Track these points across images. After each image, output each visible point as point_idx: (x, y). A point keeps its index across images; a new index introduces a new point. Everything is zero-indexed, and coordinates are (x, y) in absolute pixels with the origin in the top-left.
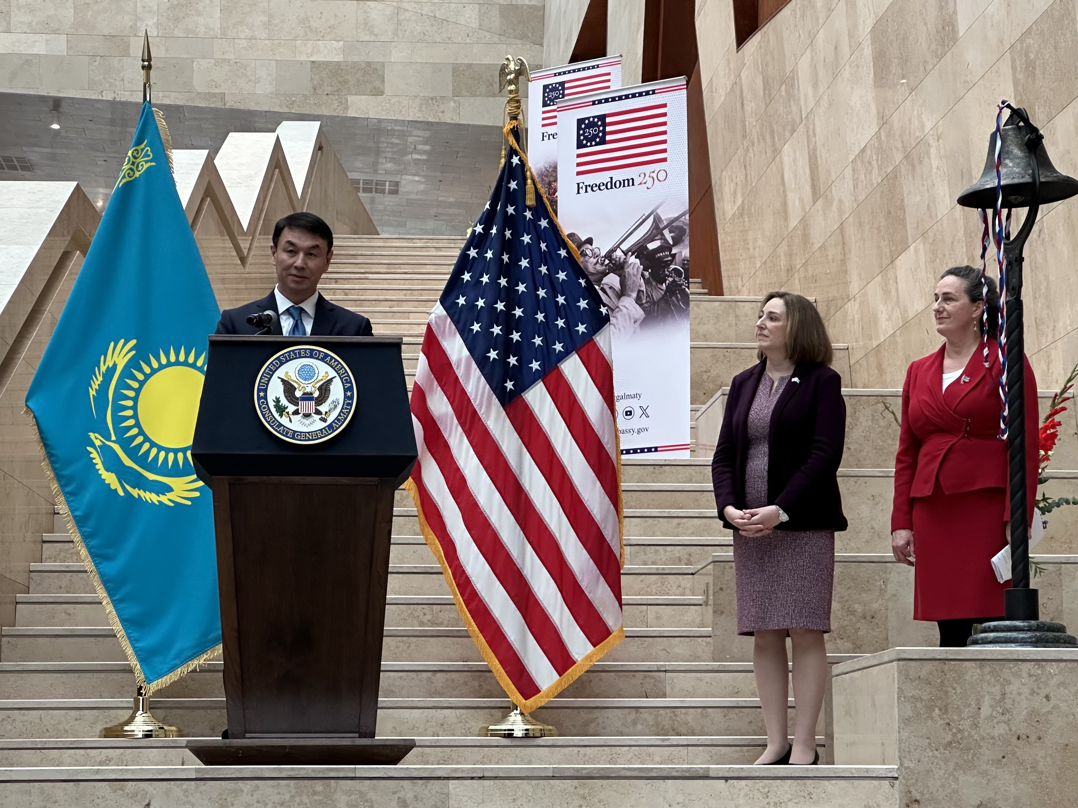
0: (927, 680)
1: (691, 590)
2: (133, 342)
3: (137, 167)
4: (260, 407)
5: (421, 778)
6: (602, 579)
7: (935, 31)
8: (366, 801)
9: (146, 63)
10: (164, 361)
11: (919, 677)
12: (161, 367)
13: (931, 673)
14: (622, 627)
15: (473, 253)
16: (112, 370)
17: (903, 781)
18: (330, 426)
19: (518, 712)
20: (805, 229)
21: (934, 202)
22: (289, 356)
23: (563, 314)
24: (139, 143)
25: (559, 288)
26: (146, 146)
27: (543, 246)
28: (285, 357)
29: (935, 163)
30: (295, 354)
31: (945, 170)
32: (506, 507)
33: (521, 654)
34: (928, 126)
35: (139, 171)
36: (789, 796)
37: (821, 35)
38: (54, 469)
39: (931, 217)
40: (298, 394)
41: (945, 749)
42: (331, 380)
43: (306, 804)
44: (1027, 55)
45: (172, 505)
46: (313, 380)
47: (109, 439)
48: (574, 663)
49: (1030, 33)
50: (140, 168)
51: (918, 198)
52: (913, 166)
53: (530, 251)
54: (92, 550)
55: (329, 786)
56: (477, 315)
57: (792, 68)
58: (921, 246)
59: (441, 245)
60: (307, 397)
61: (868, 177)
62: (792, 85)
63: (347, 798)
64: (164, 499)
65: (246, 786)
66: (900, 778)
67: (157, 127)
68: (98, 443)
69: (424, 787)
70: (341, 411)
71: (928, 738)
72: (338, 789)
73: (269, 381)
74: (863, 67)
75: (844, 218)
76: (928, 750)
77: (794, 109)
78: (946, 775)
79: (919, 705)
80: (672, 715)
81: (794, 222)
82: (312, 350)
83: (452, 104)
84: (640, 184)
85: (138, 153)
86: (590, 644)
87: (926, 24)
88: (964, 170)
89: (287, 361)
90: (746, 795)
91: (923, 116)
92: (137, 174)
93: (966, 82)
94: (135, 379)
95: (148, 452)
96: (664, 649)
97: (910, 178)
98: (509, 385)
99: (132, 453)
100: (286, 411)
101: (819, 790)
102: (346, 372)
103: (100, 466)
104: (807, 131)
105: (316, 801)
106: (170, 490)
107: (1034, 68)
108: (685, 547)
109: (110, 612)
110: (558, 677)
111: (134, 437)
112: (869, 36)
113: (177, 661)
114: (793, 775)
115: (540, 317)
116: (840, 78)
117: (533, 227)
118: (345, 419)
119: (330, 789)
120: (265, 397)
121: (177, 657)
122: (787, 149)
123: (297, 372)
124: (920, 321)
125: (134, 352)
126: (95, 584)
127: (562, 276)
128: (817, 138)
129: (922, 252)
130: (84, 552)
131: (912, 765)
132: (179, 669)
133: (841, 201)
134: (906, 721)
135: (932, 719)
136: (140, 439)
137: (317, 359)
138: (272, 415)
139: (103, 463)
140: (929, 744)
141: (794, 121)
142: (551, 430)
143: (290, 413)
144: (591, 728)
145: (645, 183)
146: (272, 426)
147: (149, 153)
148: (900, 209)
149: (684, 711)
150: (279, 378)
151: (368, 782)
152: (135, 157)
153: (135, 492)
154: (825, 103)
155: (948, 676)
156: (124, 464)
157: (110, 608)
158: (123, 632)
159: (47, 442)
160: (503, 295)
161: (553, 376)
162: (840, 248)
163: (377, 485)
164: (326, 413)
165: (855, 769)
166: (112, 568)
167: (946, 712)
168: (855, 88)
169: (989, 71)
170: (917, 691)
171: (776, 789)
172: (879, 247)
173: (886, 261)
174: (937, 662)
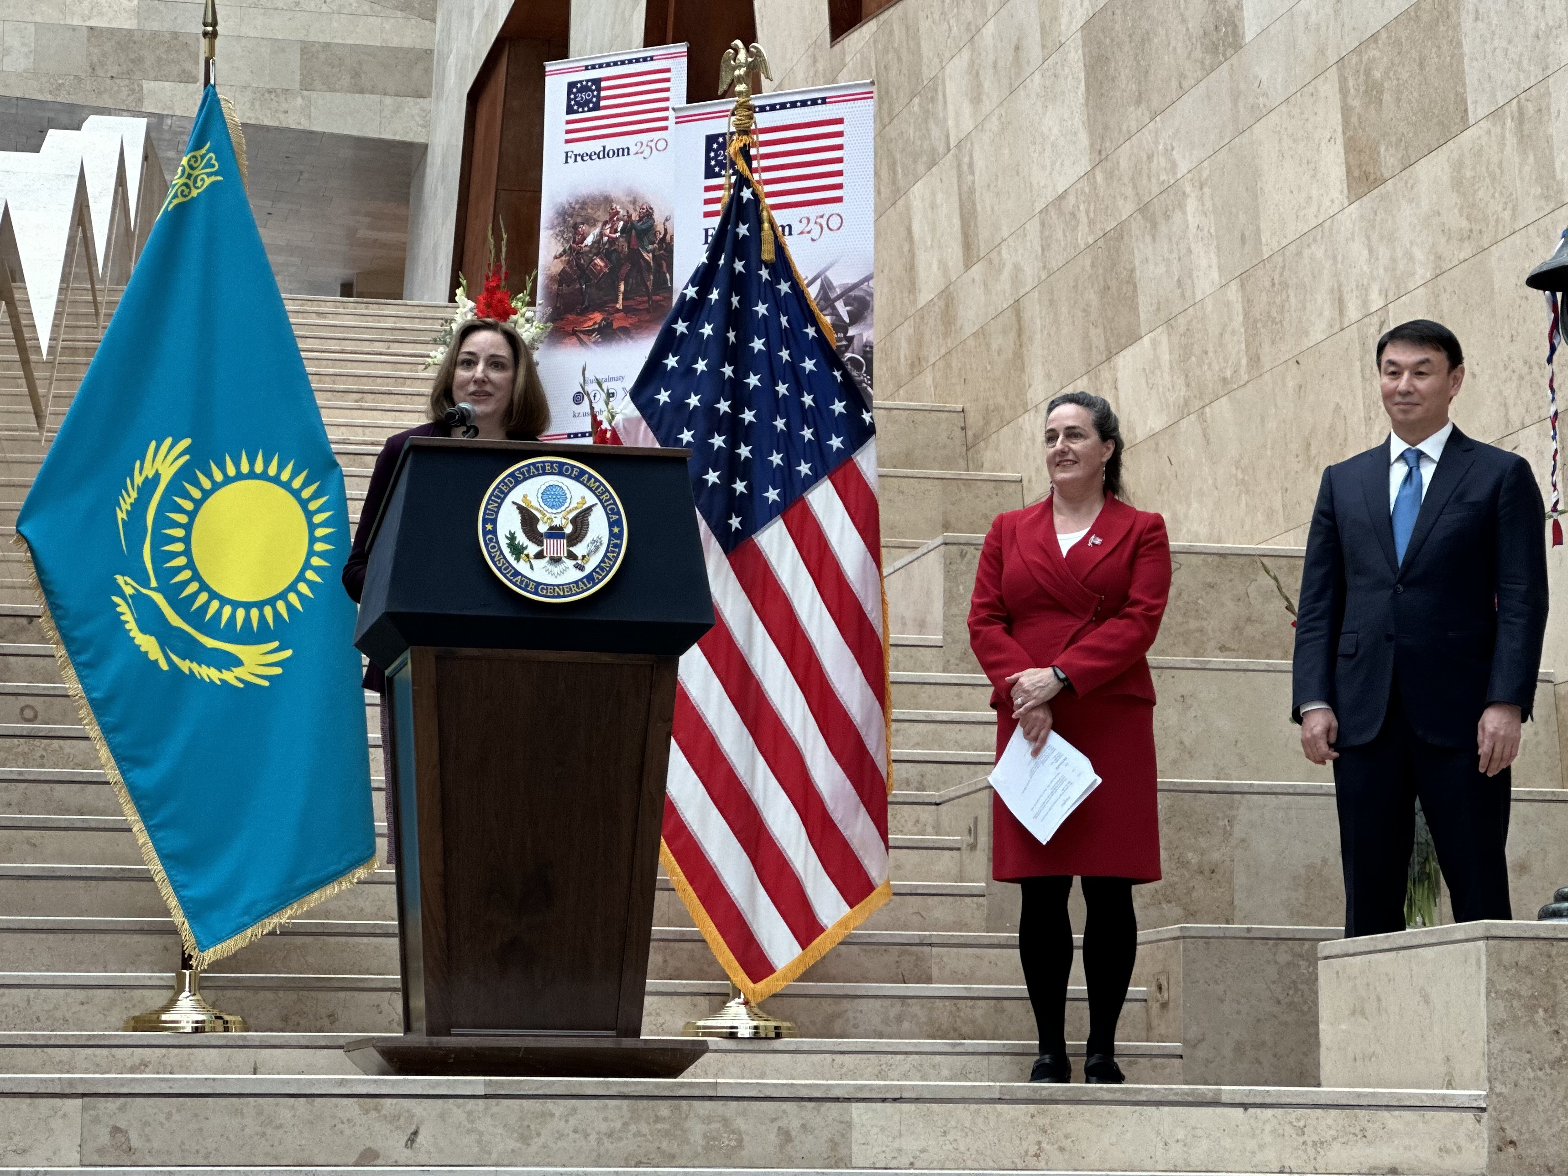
0: (1527, 967)
1: (934, 827)
2: (186, 443)
3: (195, 182)
4: (486, 545)
5: (811, 1099)
6: (863, 809)
7: (1201, 33)
8: (733, 1132)
9: (210, 29)
10: (231, 471)
11: (1517, 964)
12: (228, 480)
13: (1533, 958)
14: (888, 881)
15: (681, 327)
16: (151, 484)
17: (1494, 1113)
18: (590, 577)
19: (741, 1000)
20: (947, 306)
21: (1190, 276)
22: (528, 471)
23: (810, 419)
24: (198, 146)
25: (804, 382)
26: (208, 152)
27: (784, 320)
28: (523, 474)
29: (1193, 221)
30: (537, 470)
31: (1212, 231)
32: (728, 701)
33: (749, 917)
34: (1183, 167)
35: (197, 188)
36: (1333, 1132)
37: (990, 29)
38: (60, 628)
39: (1183, 296)
40: (542, 528)
41: (1551, 1068)
42: (590, 508)
43: (645, 1135)
44: (1368, 73)
45: (241, 685)
46: (563, 508)
47: (147, 585)
48: (822, 930)
49: (1376, 41)
50: (199, 184)
51: (1161, 269)
52: (1154, 225)
53: (766, 327)
54: (118, 751)
55: (678, 1108)
56: (689, 419)
57: (933, 74)
58: (1164, 339)
59: (326, 310)
60: (555, 533)
61: (1069, 237)
62: (933, 100)
63: (704, 1126)
64: (229, 676)
65: (558, 1107)
66: (1490, 1109)
67: (224, 122)
68: (128, 591)
69: (815, 1113)
70: (605, 556)
71: (1529, 1052)
72: (692, 1115)
73: (499, 508)
74: (1066, 78)
75: (1022, 292)
76: (1529, 1070)
77: (935, 132)
78: (1554, 1106)
79: (1515, 1003)
80: (954, 1009)
81: (925, 296)
82: (562, 464)
83: (299, 101)
84: (802, 233)
85: (196, 162)
86: (844, 903)
87: (1184, 21)
88: (1247, 233)
89: (525, 479)
90: (1274, 1131)
91: (1174, 152)
92: (195, 193)
93: (1254, 107)
94: (187, 496)
95: (206, 606)
96: (918, 913)
97: (1148, 239)
98: (735, 522)
99: (182, 607)
100: (526, 552)
101: (1376, 1126)
102: (612, 497)
103: (131, 625)
104: (959, 166)
105: (659, 1131)
106: (238, 663)
107: (1381, 92)
108: (916, 765)
109: (144, 844)
110: (797, 949)
111: (185, 584)
112: (1079, 34)
113: (246, 919)
114: (1340, 1103)
115: (780, 424)
116: (1022, 93)
117: (769, 292)
118: (611, 567)
119: (680, 1114)
120: (494, 532)
121: (246, 911)
122: (918, 189)
123: (540, 495)
124: (1157, 444)
125: (187, 457)
126: (121, 801)
127: (809, 365)
128: (977, 174)
129: (1164, 347)
130: (104, 753)
131: (1504, 1090)
132: (249, 931)
133: (1017, 268)
134: (1497, 1026)
135: (1535, 1024)
136: (194, 587)
137: (569, 477)
138: (505, 558)
139: (136, 620)
140: (1530, 1060)
141: (934, 150)
142: (793, 591)
143: (532, 555)
144: (838, 1026)
145: (809, 232)
146: (504, 575)
147: (213, 162)
148: (1128, 282)
149: (970, 1003)
150: (514, 503)
151: (734, 1104)
152: (192, 168)
153: (185, 666)
154: (994, 124)
155: (1557, 963)
156: (169, 623)
157: (143, 838)
158: (163, 874)
159: (50, 587)
160: (727, 388)
161: (795, 512)
162: (1013, 335)
163: (652, 666)
164: (584, 557)
165: (1427, 1095)
166: (147, 778)
167: (1553, 1015)
168: (1050, 107)
169: (1298, 94)
170: (1514, 983)
171: (1315, 1123)
172: (1086, 336)
173: (1096, 357)
174: (1542, 942)
